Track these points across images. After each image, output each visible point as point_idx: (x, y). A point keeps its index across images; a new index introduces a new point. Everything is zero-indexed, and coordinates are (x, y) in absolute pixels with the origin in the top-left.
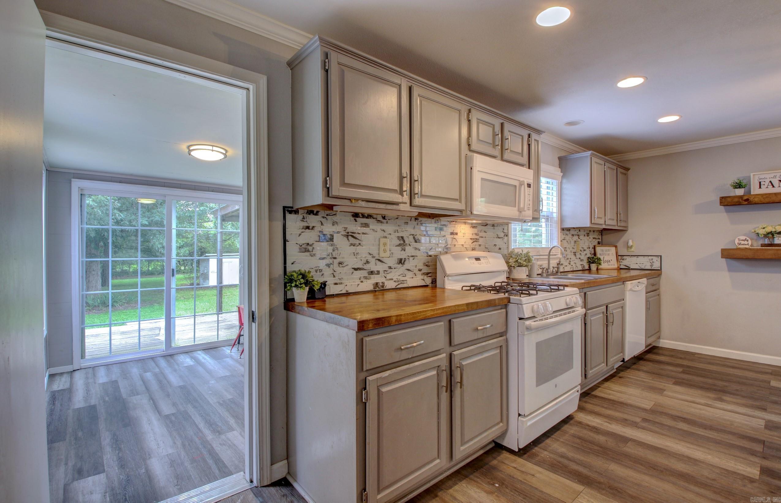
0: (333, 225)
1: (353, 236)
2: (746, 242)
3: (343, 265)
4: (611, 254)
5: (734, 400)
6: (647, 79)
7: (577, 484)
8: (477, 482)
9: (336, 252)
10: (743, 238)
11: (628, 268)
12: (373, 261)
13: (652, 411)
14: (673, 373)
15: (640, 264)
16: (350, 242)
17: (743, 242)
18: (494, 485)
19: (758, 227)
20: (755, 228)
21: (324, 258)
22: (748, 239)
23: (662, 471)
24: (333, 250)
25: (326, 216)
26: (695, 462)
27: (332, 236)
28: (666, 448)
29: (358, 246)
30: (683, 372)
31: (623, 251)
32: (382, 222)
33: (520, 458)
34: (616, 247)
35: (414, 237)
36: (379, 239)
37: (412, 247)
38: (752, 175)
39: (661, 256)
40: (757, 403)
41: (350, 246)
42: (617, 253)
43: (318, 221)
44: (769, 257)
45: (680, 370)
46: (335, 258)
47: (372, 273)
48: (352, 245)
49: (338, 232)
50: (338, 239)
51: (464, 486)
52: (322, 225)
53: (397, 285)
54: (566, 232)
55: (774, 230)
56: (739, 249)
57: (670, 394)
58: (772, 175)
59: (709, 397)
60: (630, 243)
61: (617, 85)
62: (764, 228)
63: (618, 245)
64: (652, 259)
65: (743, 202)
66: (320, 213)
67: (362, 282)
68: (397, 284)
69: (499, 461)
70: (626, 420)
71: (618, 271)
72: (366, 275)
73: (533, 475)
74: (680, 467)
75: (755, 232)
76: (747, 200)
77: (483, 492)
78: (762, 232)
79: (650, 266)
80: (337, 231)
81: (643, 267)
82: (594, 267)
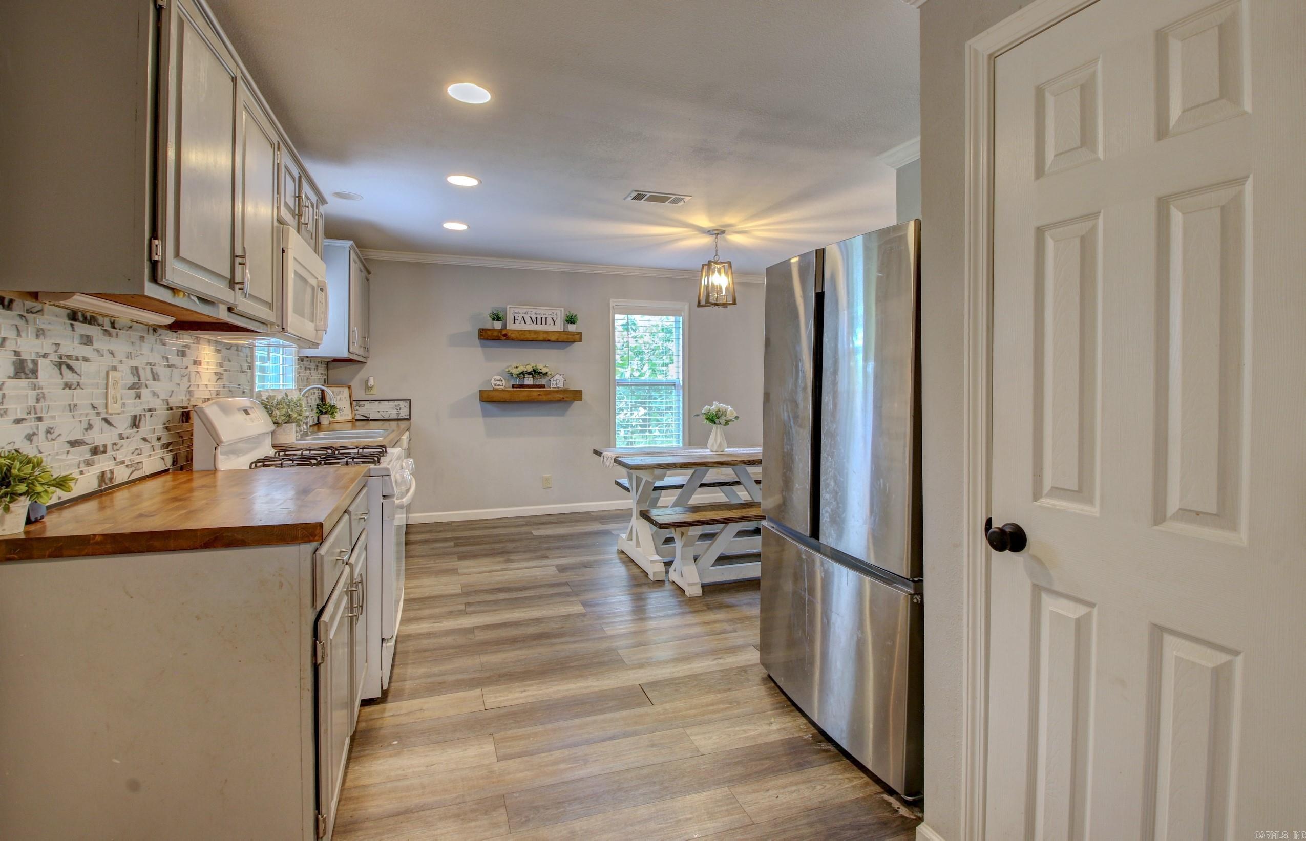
0: (38, 336)
1: (70, 367)
2: (500, 383)
3: (54, 436)
4: (343, 398)
5: (520, 557)
6: (481, 182)
7: (470, 690)
8: (368, 755)
9: (42, 404)
10: (498, 377)
11: (366, 418)
12: (98, 423)
13: (466, 594)
14: (448, 549)
15: (383, 411)
16: (63, 381)
17: (498, 383)
18: (391, 745)
19: (511, 366)
20: (508, 367)
21: (23, 419)
22: (502, 379)
23: (524, 641)
24: (38, 401)
25: (25, 314)
26: (538, 621)
27: (35, 363)
28: (507, 621)
29: (75, 389)
30: (456, 545)
31: (359, 394)
32: (110, 335)
33: (387, 703)
34: (349, 387)
35: (152, 369)
36: (107, 373)
37: (148, 390)
38: (508, 306)
39: (410, 400)
40: (539, 554)
41: (64, 389)
42: (350, 397)
43: (12, 325)
44: (523, 399)
45: (452, 543)
46: (40, 419)
47: (95, 451)
48: (68, 386)
49: (45, 356)
50: (46, 370)
51: (359, 769)
52: (18, 336)
53: (130, 475)
54: (306, 363)
55: (525, 370)
56: (497, 390)
57: (465, 571)
58: (525, 311)
59: (499, 562)
60: (371, 382)
61: (446, 179)
62: (517, 367)
63: (352, 384)
64: (399, 405)
65: (502, 337)
66: (15, 305)
67: (81, 473)
68: (129, 471)
69: (366, 721)
70: (451, 612)
71: (353, 424)
72: (88, 456)
73: (421, 710)
74: (532, 630)
75: (509, 371)
76: (505, 335)
77: (389, 759)
78: (515, 371)
79: (396, 414)
80: (45, 351)
81: (387, 417)
82: (325, 419)
